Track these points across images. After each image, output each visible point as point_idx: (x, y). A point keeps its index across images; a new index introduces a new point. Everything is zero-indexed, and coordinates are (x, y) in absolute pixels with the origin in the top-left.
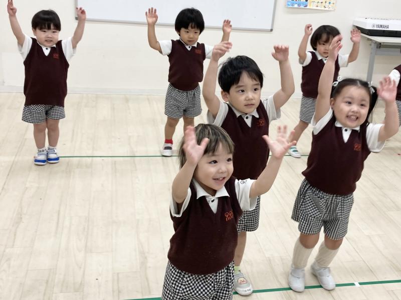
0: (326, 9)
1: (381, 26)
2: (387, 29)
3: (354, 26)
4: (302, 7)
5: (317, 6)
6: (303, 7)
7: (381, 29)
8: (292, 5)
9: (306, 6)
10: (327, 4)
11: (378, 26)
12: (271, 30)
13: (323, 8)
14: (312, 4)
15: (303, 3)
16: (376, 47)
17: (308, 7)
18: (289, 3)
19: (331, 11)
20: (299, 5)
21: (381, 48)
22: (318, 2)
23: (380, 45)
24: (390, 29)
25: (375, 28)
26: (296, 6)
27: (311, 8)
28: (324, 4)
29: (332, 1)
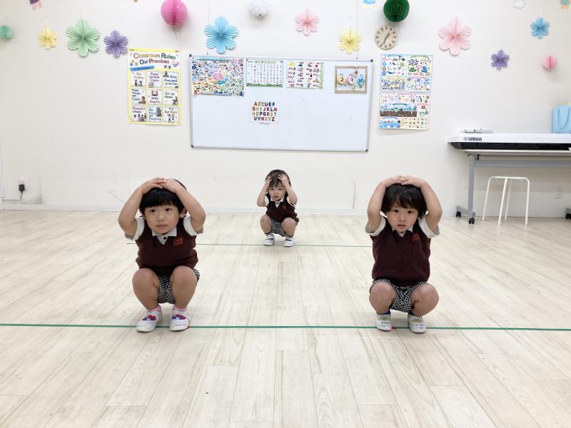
1: (474, 139)
2: (480, 142)
3: (449, 143)
4: (395, 128)
7: (474, 142)
8: (385, 127)
11: (470, 139)
12: (367, 150)
13: (416, 128)
14: (405, 124)
15: (396, 125)
16: (474, 159)
18: (382, 125)
20: (392, 126)
23: (478, 157)
24: (484, 141)
26: (389, 127)
28: (416, 124)
29: (424, 122)
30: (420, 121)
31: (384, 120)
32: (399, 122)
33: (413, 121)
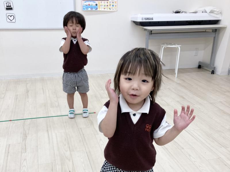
0: (111, 10)
1: (148, 19)
2: (152, 21)
3: (132, 21)
4: (94, 10)
5: (105, 9)
7: (148, 21)
8: (87, 9)
9: (97, 9)
10: (111, 6)
11: (146, 19)
13: (109, 10)
14: (101, 7)
15: (94, 7)
16: (148, 34)
17: (98, 10)
18: (84, 8)
19: (114, 11)
20: (92, 8)
21: (152, 35)
22: (105, 6)
23: (151, 32)
24: (154, 20)
25: (144, 21)
26: (89, 9)
27: (100, 10)
28: (109, 6)
29: (114, 4)
30: (112, 4)
31: (85, 4)
32: (96, 5)
33: (106, 4)
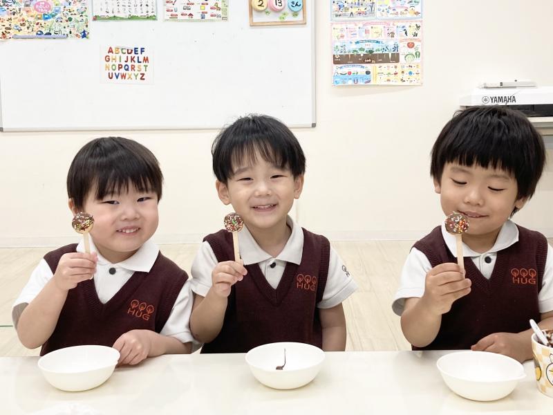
0: (405, 84)
1: (500, 99)
5: (389, 80)
6: (362, 83)
7: (501, 104)
8: (344, 82)
9: (369, 81)
10: (406, 75)
11: (494, 99)
12: (314, 125)
13: (400, 83)
15: (362, 78)
17: (372, 83)
18: (337, 80)
19: (415, 86)
20: (356, 81)
22: (389, 74)
26: (350, 82)
27: (378, 83)
28: (399, 75)
29: (414, 70)
30: (407, 70)
31: (340, 70)
32: (368, 73)
33: (393, 70)
